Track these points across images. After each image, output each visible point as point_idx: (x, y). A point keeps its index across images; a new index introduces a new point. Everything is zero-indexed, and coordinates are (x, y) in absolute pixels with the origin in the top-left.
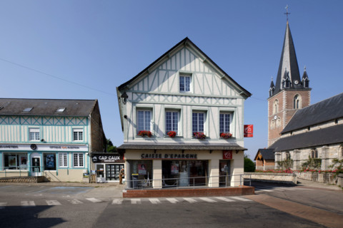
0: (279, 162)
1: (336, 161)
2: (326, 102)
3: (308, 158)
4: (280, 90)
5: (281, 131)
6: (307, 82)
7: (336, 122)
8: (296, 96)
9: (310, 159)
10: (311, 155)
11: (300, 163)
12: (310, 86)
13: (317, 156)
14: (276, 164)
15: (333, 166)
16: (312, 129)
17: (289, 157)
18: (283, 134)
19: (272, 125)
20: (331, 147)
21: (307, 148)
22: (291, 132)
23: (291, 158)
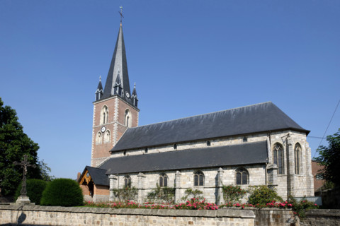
0: (114, 191)
1: (189, 191)
2: (159, 125)
3: (155, 186)
4: (111, 96)
5: (111, 148)
6: (136, 100)
7: (175, 147)
8: (127, 112)
9: (159, 189)
10: (159, 182)
11: (146, 193)
12: (138, 107)
13: (166, 184)
14: (111, 194)
15: (186, 197)
16: (150, 152)
17: (128, 184)
18: (113, 152)
19: (99, 140)
20: (183, 174)
21: (155, 172)
22: (125, 151)
23: (133, 185)
